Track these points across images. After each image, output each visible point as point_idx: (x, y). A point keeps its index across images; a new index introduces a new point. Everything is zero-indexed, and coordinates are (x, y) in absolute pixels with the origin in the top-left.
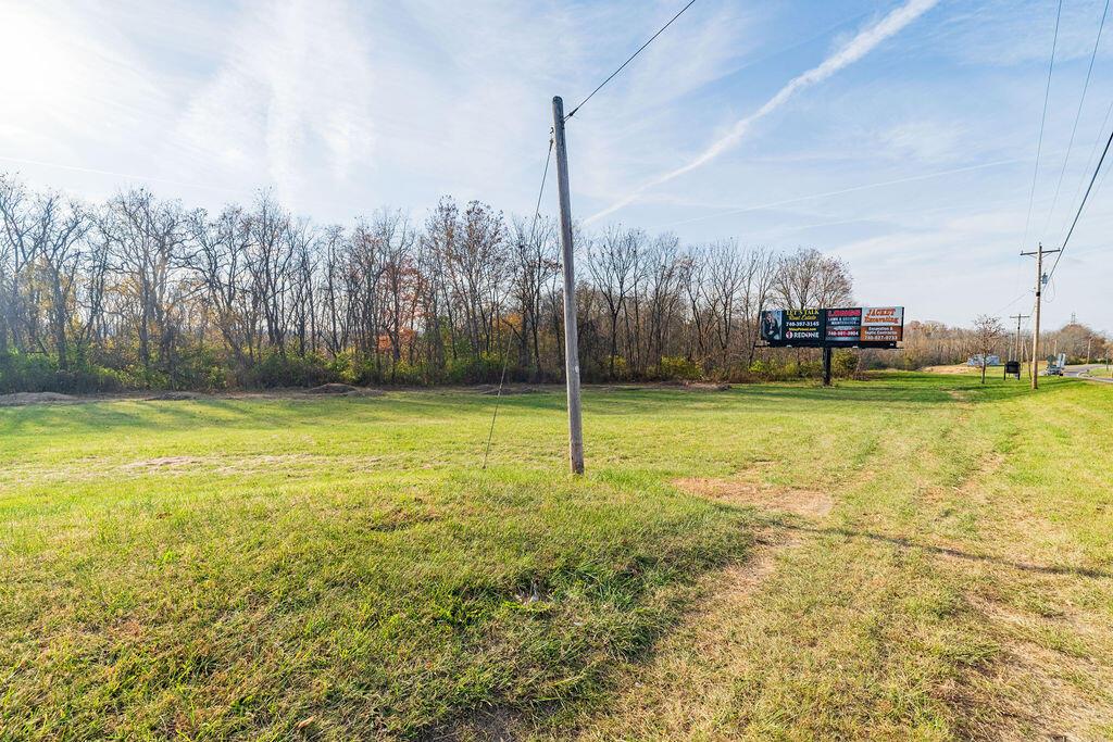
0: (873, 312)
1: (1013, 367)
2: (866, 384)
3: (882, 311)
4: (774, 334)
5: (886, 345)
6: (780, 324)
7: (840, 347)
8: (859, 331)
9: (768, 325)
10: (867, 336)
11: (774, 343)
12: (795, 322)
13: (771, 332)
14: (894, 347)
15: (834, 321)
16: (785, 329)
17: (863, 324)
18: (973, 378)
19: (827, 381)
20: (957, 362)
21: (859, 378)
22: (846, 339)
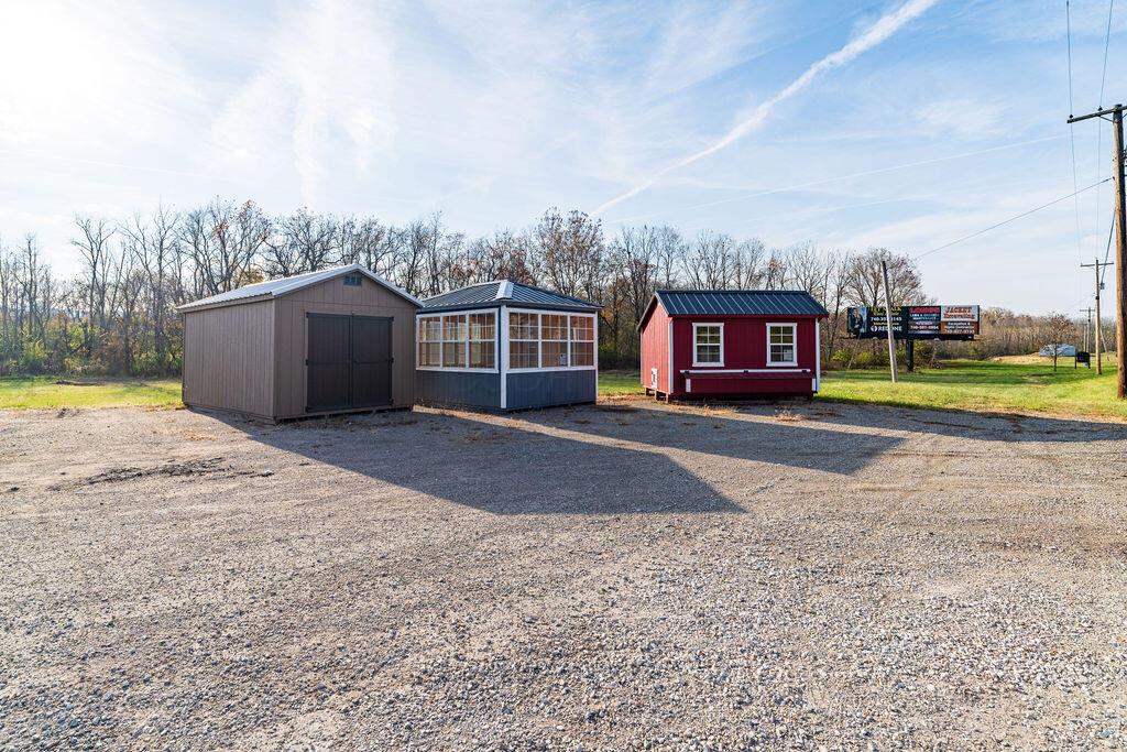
0: (952, 309)
1: (1083, 357)
2: (945, 371)
3: (960, 309)
4: (860, 328)
5: (964, 337)
6: (865, 319)
7: (922, 339)
8: (939, 325)
9: (853, 320)
10: (947, 330)
11: (858, 335)
12: (879, 317)
13: (857, 326)
14: (972, 339)
15: (915, 316)
16: (870, 323)
17: (943, 319)
18: (1046, 367)
19: (910, 369)
20: (1028, 352)
21: (935, 366)
22: (928, 332)
